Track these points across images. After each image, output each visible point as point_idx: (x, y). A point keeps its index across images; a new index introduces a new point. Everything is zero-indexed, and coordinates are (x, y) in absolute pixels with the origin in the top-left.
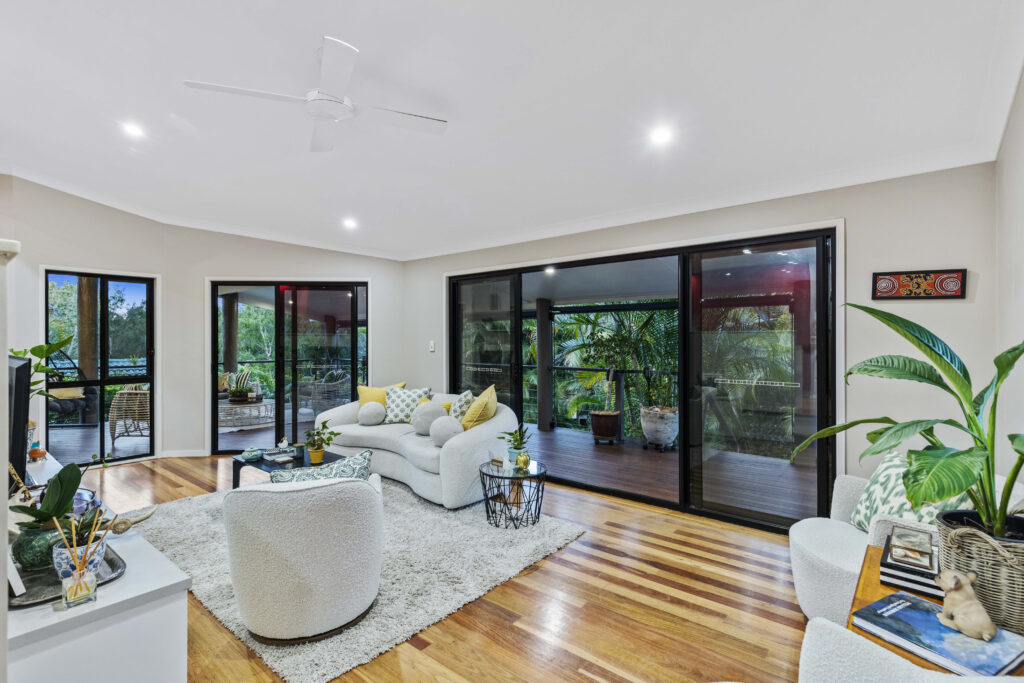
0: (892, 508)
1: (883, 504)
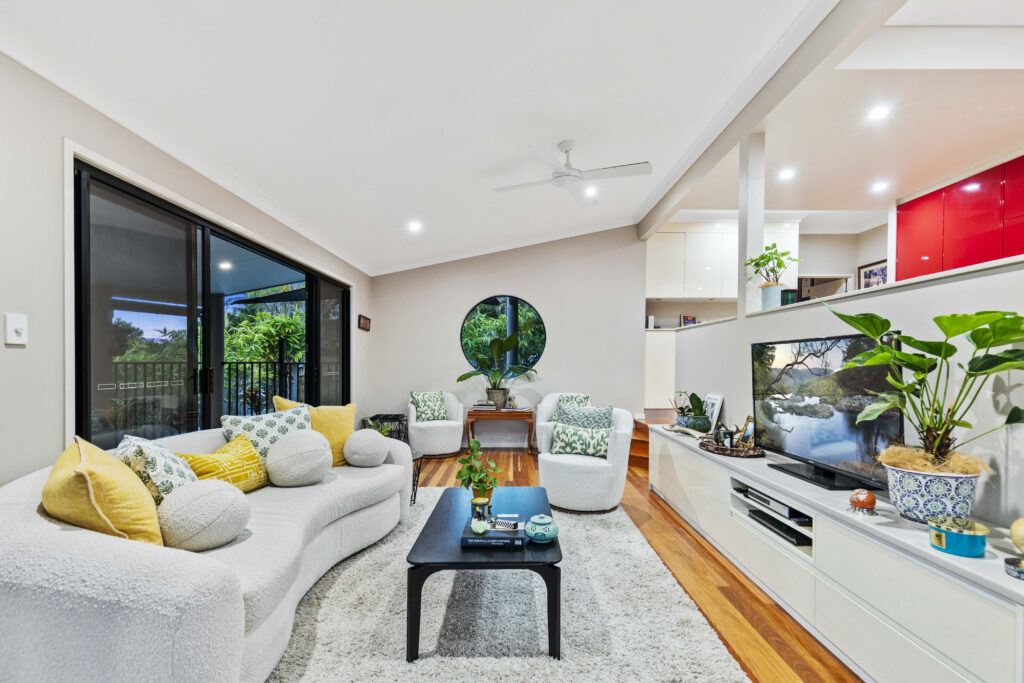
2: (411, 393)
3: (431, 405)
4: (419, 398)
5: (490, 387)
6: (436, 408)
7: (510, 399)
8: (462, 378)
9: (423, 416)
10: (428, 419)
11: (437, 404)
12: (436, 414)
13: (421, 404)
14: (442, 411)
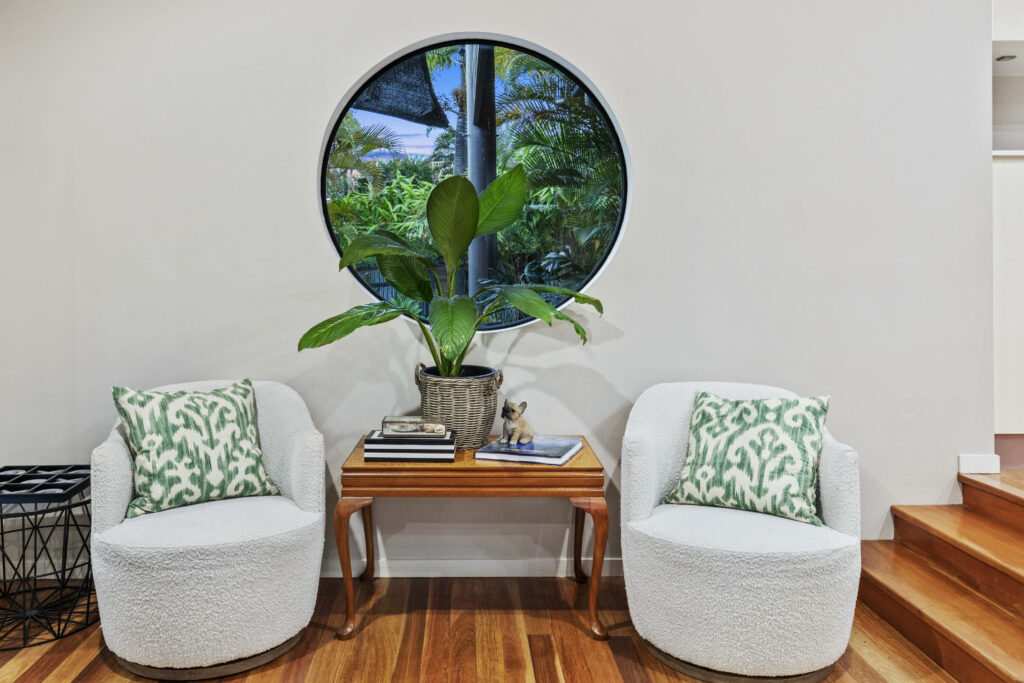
0: (226, 446)
1: (212, 447)
2: (117, 393)
3: (193, 439)
4: (147, 414)
5: (430, 363)
6: (215, 455)
7: (507, 412)
8: (318, 336)
9: (157, 490)
10: (179, 502)
11: (223, 436)
12: (215, 477)
13: (152, 440)
14: (244, 463)
